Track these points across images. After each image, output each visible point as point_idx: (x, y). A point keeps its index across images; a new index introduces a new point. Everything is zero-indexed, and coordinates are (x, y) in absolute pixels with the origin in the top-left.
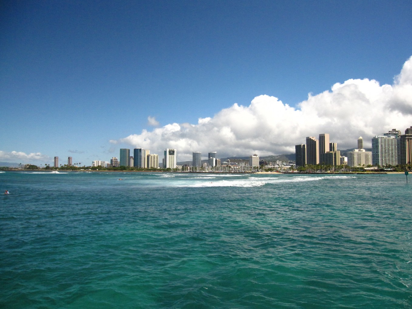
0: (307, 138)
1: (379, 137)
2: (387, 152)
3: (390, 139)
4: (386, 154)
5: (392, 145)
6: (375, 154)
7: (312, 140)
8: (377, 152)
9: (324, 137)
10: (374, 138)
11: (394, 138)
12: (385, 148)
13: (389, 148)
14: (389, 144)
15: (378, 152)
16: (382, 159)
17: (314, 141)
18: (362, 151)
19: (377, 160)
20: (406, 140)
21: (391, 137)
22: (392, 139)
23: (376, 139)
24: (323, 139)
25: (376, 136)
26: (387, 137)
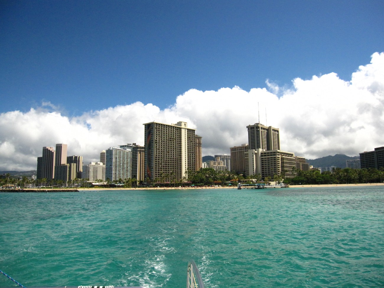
0: (44, 148)
1: (113, 149)
2: (121, 165)
3: (126, 151)
4: (120, 167)
5: (127, 158)
6: (108, 167)
7: (49, 150)
8: (110, 165)
9: (61, 148)
10: (109, 149)
11: (129, 151)
12: (120, 162)
13: (124, 161)
14: (124, 157)
15: (112, 165)
16: (116, 174)
17: (51, 151)
18: (99, 164)
19: (110, 174)
20: (138, 152)
21: (127, 150)
22: (128, 152)
23: (110, 150)
24: (60, 150)
25: (110, 148)
26: (123, 149)
